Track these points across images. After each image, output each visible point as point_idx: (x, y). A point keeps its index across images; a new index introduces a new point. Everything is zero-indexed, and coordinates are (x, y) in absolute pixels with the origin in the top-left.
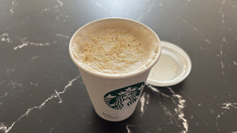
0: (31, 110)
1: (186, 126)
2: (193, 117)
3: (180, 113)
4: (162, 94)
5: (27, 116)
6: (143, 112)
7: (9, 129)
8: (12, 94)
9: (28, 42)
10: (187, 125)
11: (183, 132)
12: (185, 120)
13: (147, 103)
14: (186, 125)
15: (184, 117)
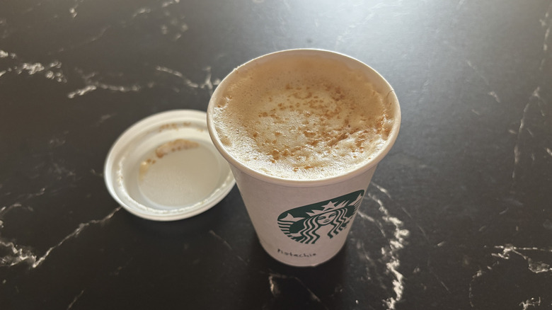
0: (85, 227)
1: (400, 288)
2: (418, 269)
3: (391, 258)
5: (76, 237)
7: (39, 261)
8: (55, 191)
9: (97, 83)
10: (402, 287)
11: (390, 301)
12: (400, 276)
14: (398, 287)
15: (399, 269)
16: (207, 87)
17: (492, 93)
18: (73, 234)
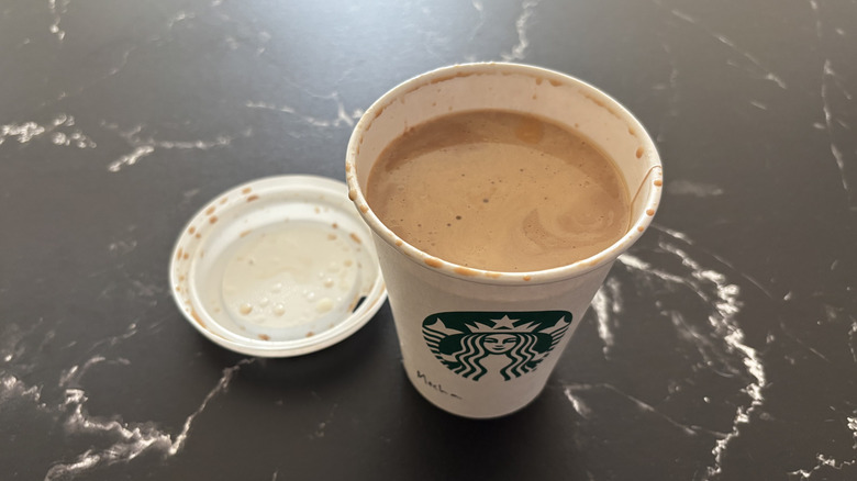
0: (234, 372)
1: (757, 368)
2: (772, 338)
3: (728, 329)
4: (657, 273)
5: (226, 391)
6: (608, 339)
7: (179, 441)
8: (154, 325)
9: (152, 141)
10: (760, 366)
11: (751, 389)
12: (750, 352)
13: (616, 308)
14: (755, 367)
15: (745, 342)
16: (343, 123)
17: (770, 77)
18: (218, 388)
